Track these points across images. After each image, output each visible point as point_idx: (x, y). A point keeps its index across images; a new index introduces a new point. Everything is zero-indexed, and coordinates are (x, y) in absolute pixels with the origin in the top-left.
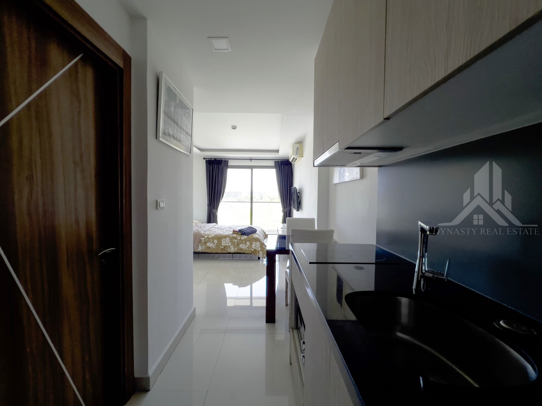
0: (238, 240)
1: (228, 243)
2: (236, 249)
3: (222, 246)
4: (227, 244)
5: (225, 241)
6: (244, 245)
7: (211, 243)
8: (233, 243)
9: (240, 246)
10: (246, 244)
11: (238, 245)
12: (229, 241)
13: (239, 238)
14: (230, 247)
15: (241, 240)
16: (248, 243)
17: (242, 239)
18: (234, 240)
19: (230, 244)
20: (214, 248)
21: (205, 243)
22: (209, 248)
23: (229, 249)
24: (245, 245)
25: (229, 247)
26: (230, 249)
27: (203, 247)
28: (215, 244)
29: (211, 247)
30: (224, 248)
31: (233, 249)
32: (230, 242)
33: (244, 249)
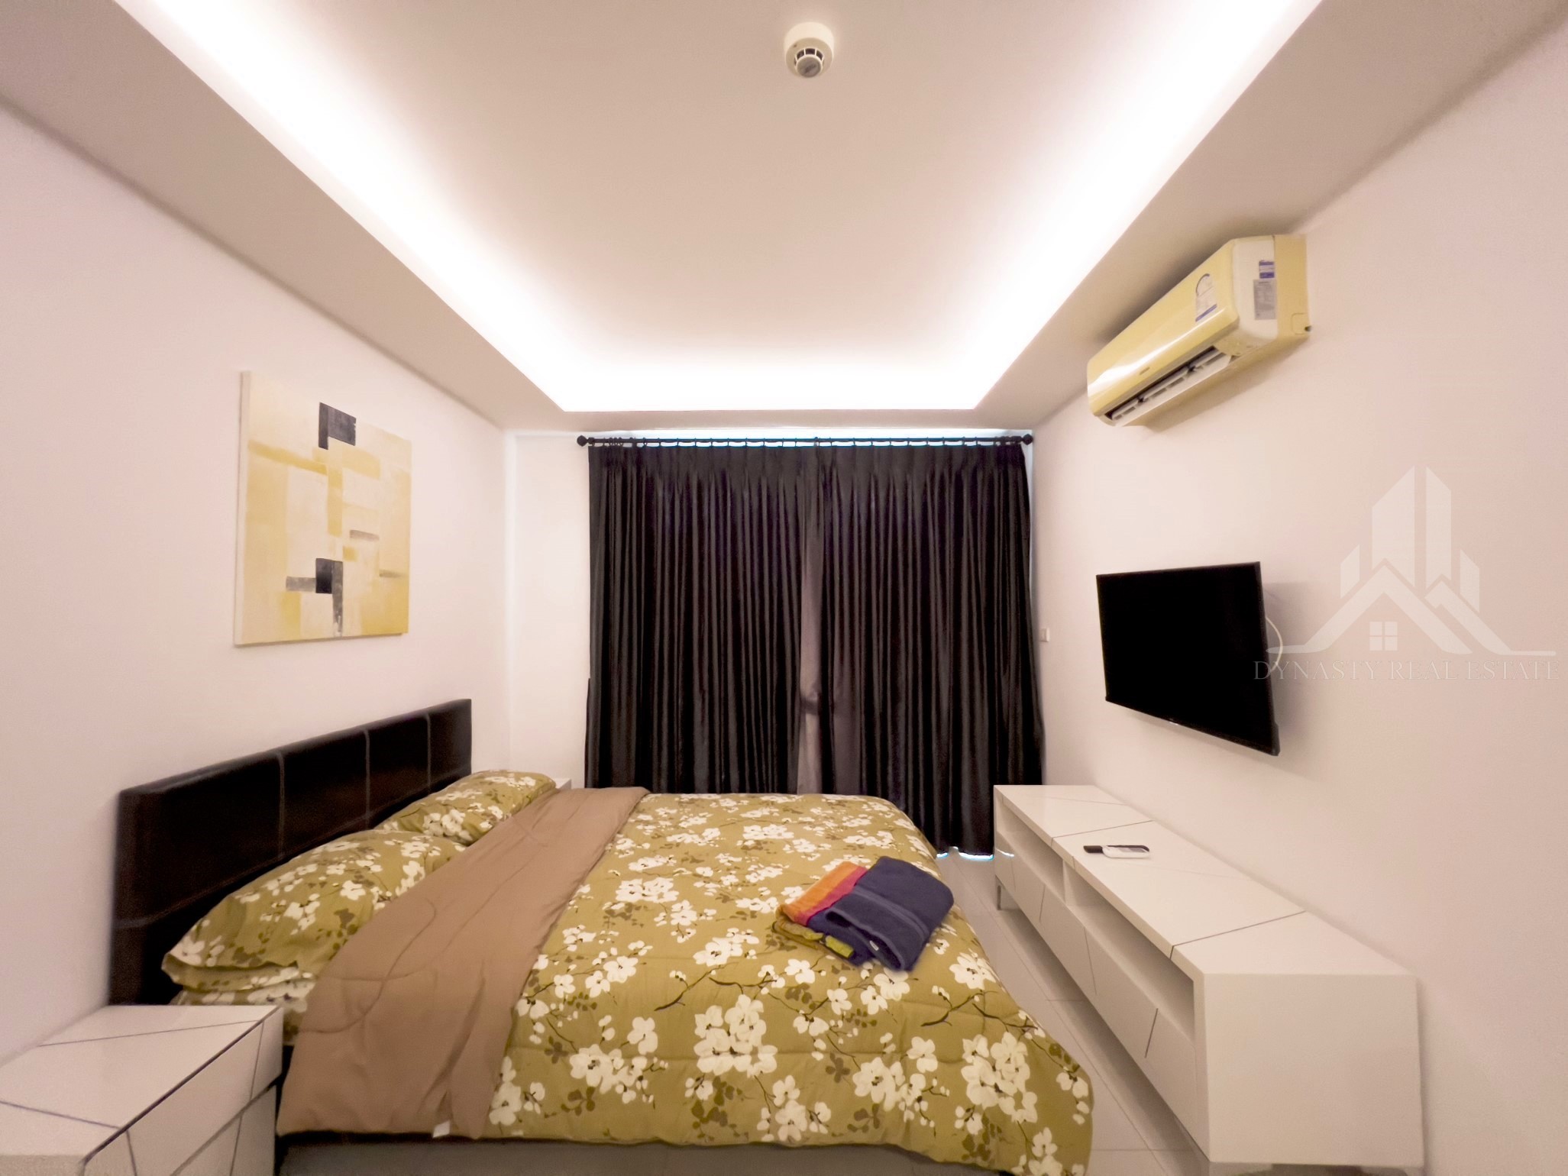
0: (833, 1016)
1: (754, 1052)
2: (823, 1111)
3: (700, 1079)
4: (742, 1064)
5: (726, 1027)
6: (888, 1064)
7: (606, 1047)
8: (793, 1048)
9: (856, 1078)
10: (902, 1053)
11: (840, 1071)
12: (761, 1027)
13: (840, 1001)
14: (768, 1097)
15: (857, 1016)
16: (924, 1051)
17: (872, 1010)
18: (800, 1024)
19: (768, 1059)
20: (628, 1097)
21: (558, 1050)
22: (591, 1106)
23: (765, 1113)
24: (897, 1067)
25: (762, 1086)
26: (774, 1109)
27: (538, 1090)
28: (640, 1063)
29: (604, 1089)
30: (718, 1099)
31: (794, 1112)
32: (766, 1040)
33: (897, 1112)
